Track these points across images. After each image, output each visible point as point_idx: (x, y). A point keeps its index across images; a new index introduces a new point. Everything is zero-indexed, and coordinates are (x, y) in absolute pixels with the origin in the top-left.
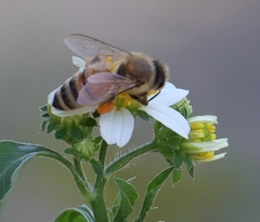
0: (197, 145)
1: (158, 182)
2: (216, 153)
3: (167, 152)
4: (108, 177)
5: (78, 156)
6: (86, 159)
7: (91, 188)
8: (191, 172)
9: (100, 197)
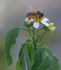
0: (50, 28)
1: (43, 34)
2: (53, 29)
3: (45, 29)
4: (35, 34)
5: (30, 30)
6: (31, 30)
7: (32, 35)
8: (49, 33)
9: (34, 37)
